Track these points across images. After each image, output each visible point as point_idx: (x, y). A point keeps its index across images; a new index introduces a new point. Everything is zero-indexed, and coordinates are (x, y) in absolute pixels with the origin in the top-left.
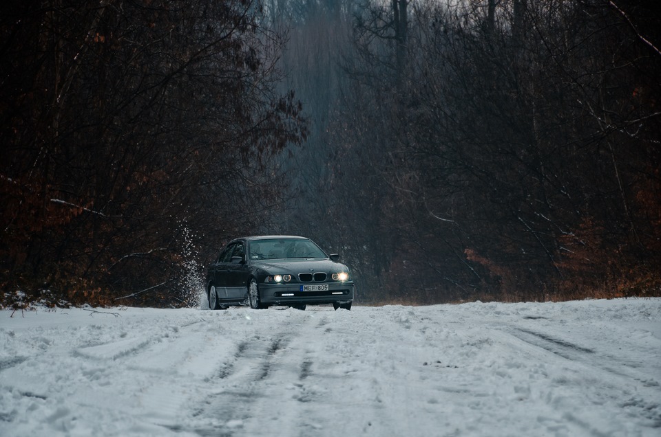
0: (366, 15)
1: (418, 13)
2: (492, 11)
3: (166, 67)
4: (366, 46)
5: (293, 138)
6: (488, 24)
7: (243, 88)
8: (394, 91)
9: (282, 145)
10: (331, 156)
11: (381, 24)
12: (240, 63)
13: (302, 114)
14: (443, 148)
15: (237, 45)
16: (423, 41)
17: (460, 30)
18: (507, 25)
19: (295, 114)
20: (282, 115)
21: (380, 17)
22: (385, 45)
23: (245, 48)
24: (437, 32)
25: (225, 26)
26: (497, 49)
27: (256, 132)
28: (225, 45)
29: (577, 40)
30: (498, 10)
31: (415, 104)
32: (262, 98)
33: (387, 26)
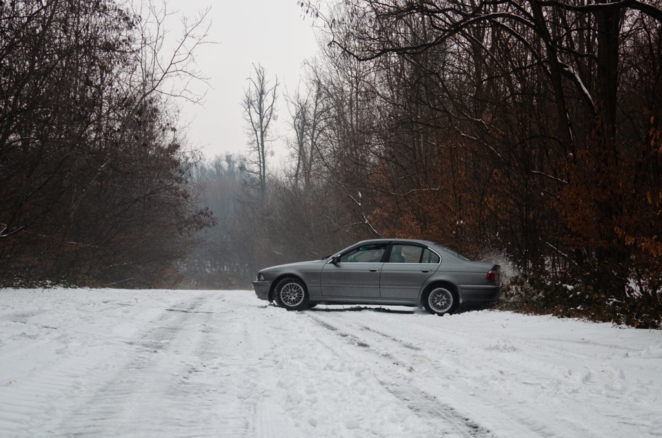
0: (248, 180)
1: (270, 180)
2: (297, 182)
3: (135, 196)
4: (248, 192)
5: (208, 225)
6: (295, 187)
7: (180, 205)
8: (260, 209)
9: (201, 228)
10: (229, 233)
11: (254, 184)
12: (179, 196)
13: (213, 216)
14: (278, 232)
15: (177, 188)
16: (271, 191)
17: (285, 188)
18: (302, 188)
19: (209, 216)
20: (201, 216)
21: (254, 181)
22: (256, 192)
23: (181, 190)
24: (276, 188)
25: (170, 181)
26: (298, 196)
27: (187, 222)
28: (170, 188)
29: (328, 194)
30: (299, 181)
31: (268, 215)
32: (191, 210)
33: (257, 185)
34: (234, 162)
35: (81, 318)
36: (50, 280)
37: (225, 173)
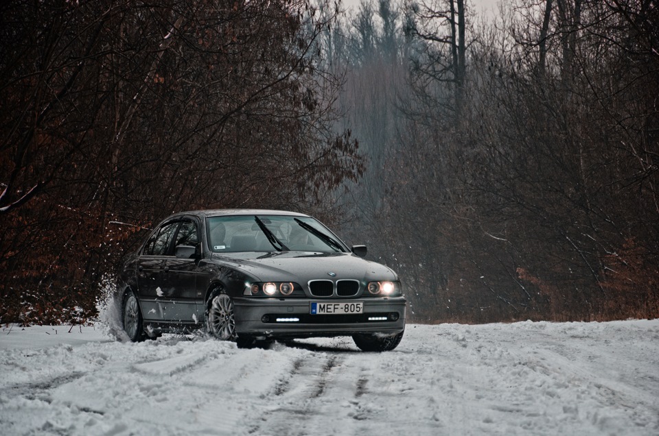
0: (423, 59)
1: (475, 57)
2: (543, 56)
3: (223, 107)
4: (423, 88)
5: (350, 175)
6: (539, 69)
7: (300, 127)
8: (452, 131)
9: (338, 181)
10: (387, 191)
11: (439, 68)
12: (297, 104)
13: (358, 151)
14: (497, 185)
15: (294, 86)
16: (480, 84)
17: (514, 75)
18: (557, 70)
19: (351, 152)
20: (338, 152)
21: (438, 61)
22: (443, 88)
23: (303, 89)
24: (493, 76)
25: (283, 69)
26: (547, 92)
27: (313, 168)
28: (282, 86)
29: (621, 85)
30: (549, 56)
31: (472, 143)
32: (319, 137)
33: (446, 69)
34: (395, 16)
35: (142, 390)
36: (81, 306)
37: (378, 43)
